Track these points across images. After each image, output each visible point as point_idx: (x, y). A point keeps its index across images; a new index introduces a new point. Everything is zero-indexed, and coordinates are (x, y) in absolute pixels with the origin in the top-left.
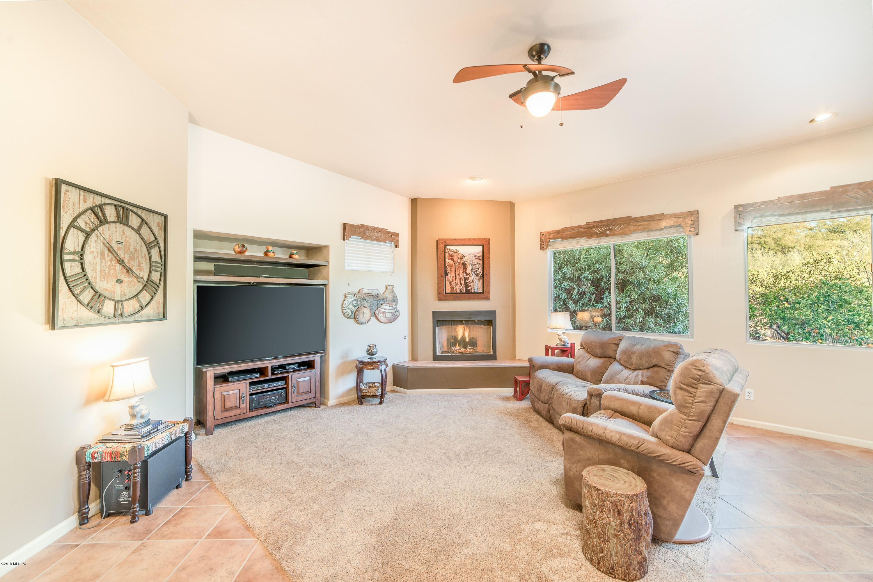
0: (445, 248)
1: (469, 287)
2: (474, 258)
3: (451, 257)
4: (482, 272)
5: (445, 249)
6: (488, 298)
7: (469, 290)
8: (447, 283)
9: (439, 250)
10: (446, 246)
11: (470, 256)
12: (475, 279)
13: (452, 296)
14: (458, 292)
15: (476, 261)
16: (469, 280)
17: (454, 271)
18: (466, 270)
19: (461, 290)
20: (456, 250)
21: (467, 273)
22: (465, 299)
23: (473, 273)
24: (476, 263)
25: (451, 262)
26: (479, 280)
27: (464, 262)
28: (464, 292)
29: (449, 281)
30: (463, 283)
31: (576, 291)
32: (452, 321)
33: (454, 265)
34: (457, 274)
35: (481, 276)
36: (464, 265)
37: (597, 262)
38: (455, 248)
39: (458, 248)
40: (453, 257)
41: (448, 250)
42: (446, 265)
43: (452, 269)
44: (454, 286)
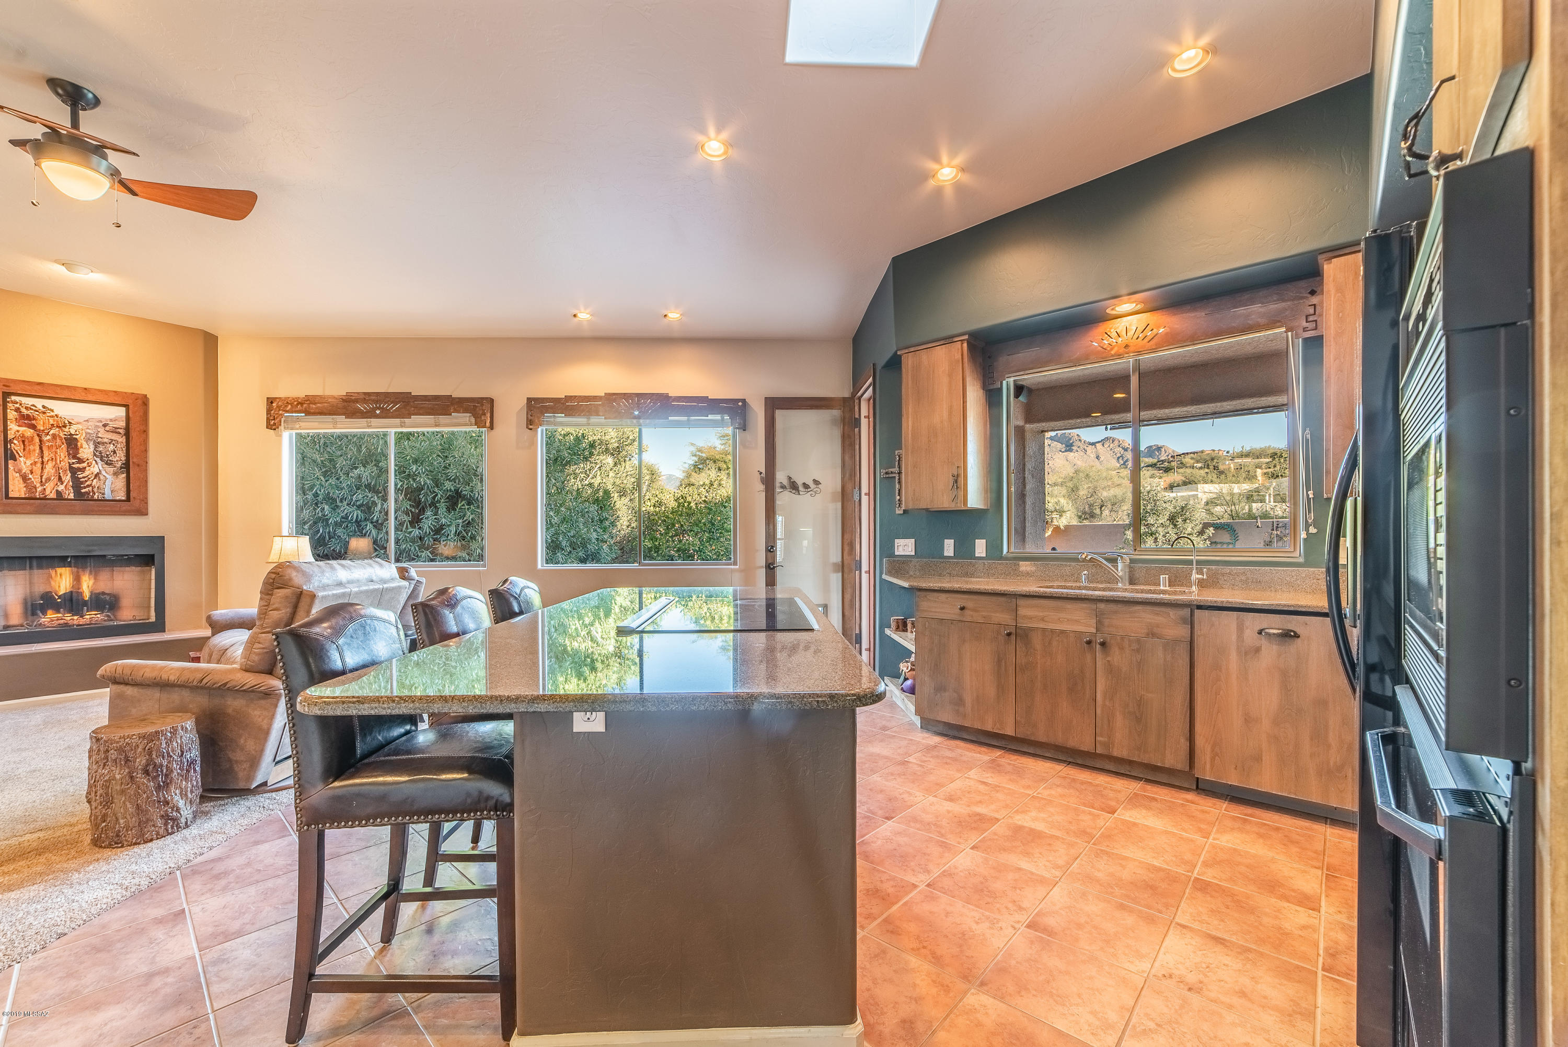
0: (5, 398)
1: (85, 488)
2: (102, 430)
3: (27, 420)
4: (123, 459)
5: (6, 402)
6: (142, 512)
7: (88, 493)
8: (12, 474)
10: (6, 395)
11: (90, 423)
12: (104, 473)
13: (33, 504)
14: (53, 495)
15: (106, 436)
16: (87, 473)
17: (38, 450)
18: (76, 453)
19: (58, 492)
20: (44, 407)
21: (79, 459)
22: (71, 512)
23: (98, 460)
24: (106, 440)
25: (29, 432)
26: (115, 474)
27: (71, 435)
28: (72, 496)
29: (19, 471)
30: (67, 478)
31: (379, 506)
32: (31, 558)
33: (37, 440)
34: (46, 459)
35: (121, 468)
36: (72, 443)
37: (416, 461)
38: (39, 403)
39: (49, 403)
40: (34, 422)
41: (17, 405)
42: (10, 436)
43: (32, 447)
44: (38, 485)
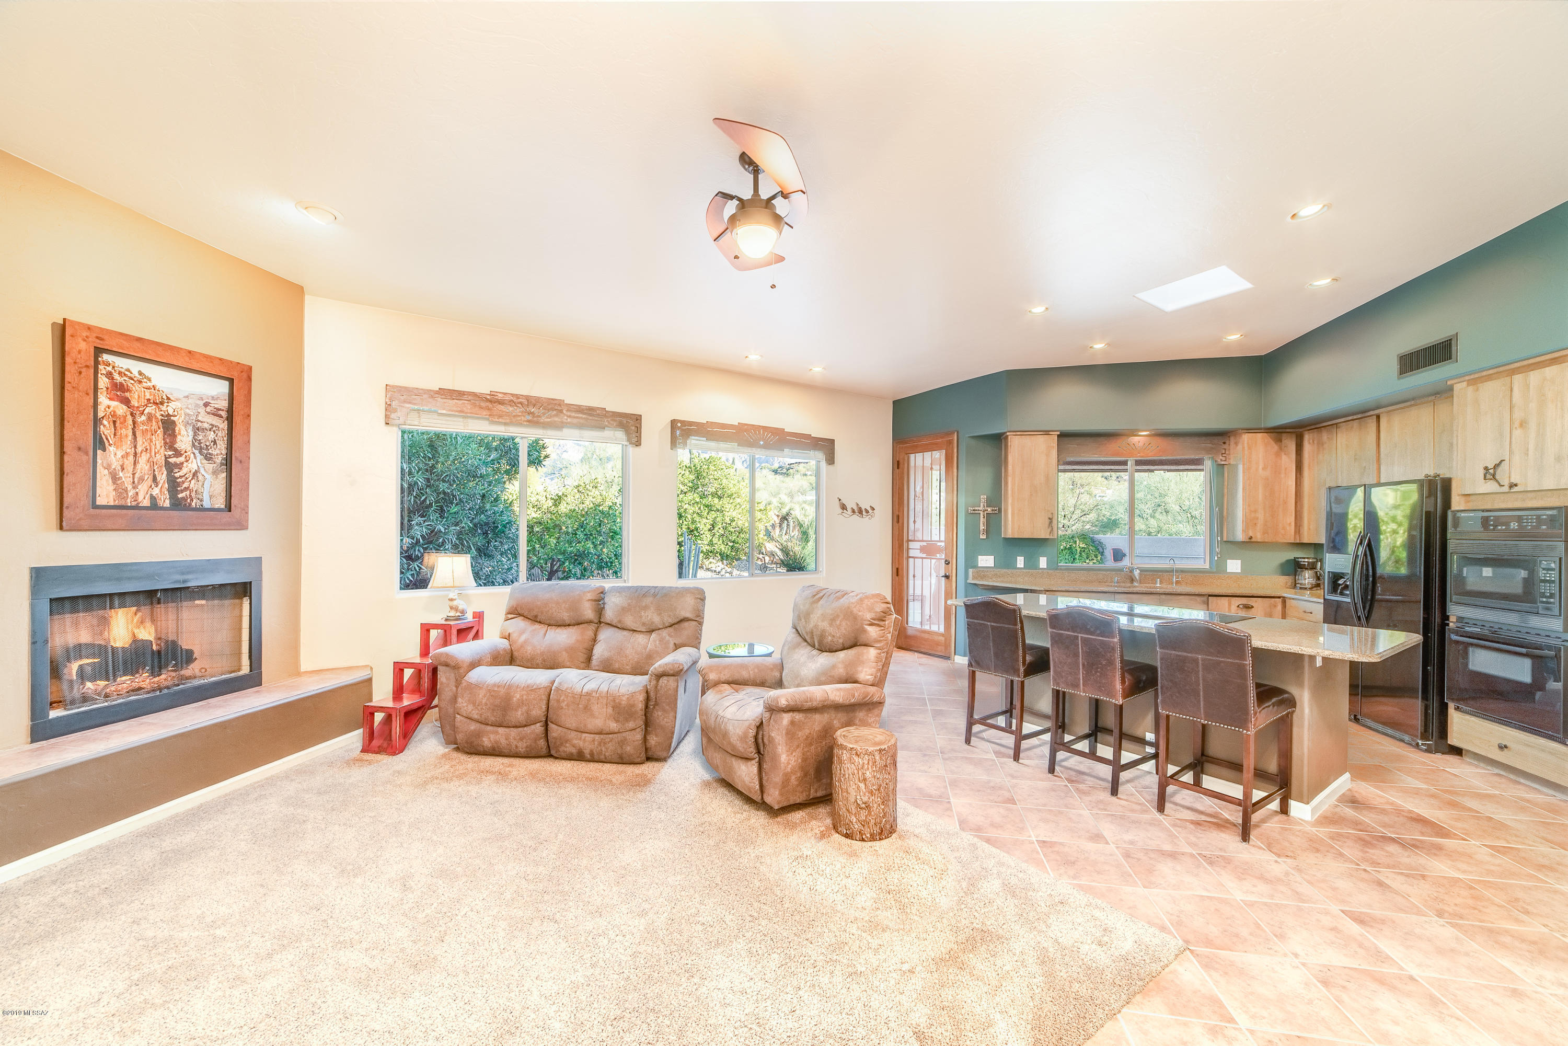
0: (96, 357)
1: (182, 491)
2: (202, 410)
3: (120, 391)
4: (224, 452)
5: (97, 363)
6: (241, 525)
7: (184, 499)
8: (102, 472)
9: (68, 360)
10: (99, 351)
11: (190, 401)
12: (202, 471)
13: (123, 516)
14: (146, 503)
15: (208, 420)
16: (184, 471)
17: (130, 437)
18: (173, 441)
19: (152, 498)
20: (140, 373)
21: (176, 450)
22: (166, 527)
23: (197, 452)
24: (206, 426)
25: (121, 409)
26: (215, 473)
27: (169, 415)
28: (167, 504)
29: (108, 467)
30: (162, 477)
33: (130, 419)
34: (139, 449)
35: (222, 464)
36: (168, 425)
38: (135, 367)
39: (148, 368)
40: (127, 394)
41: (109, 369)
42: (100, 414)
43: (124, 431)
44: (130, 487)
